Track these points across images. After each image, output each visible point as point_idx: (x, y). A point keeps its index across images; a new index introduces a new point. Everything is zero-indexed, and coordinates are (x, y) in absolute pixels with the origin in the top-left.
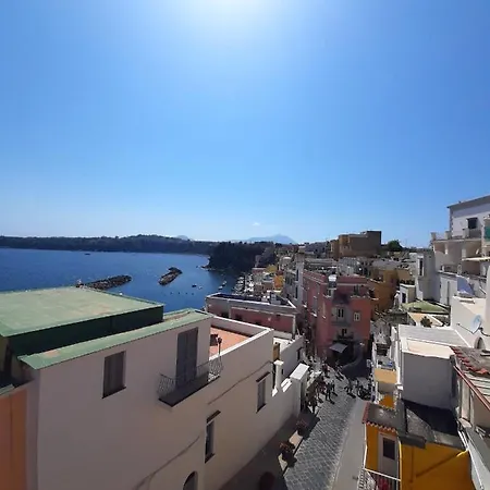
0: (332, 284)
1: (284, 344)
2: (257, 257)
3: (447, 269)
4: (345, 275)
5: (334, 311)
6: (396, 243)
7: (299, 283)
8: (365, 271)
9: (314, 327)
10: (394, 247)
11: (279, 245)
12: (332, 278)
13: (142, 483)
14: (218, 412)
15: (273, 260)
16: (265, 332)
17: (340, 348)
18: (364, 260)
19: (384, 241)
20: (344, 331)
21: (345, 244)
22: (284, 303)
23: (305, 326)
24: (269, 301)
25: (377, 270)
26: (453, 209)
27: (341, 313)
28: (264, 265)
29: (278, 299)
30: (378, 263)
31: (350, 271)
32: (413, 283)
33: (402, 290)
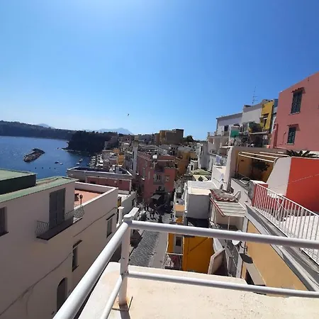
0: (155, 160)
1: (124, 197)
2: (106, 142)
3: (213, 152)
4: (162, 155)
5: (155, 176)
6: (191, 137)
7: (134, 160)
8: (173, 153)
9: (143, 186)
10: (190, 139)
11: (121, 135)
12: (155, 157)
13: (27, 291)
14: (81, 241)
15: (117, 145)
16: (112, 190)
17: (157, 197)
18: (174, 146)
19: (185, 136)
20: (160, 187)
21: (164, 136)
22: (124, 172)
23: (137, 186)
24: (114, 171)
25: (180, 152)
26: (219, 120)
27: (159, 177)
28: (111, 148)
29: (120, 170)
30: (181, 149)
31: (165, 153)
32: (197, 160)
33: (191, 164)
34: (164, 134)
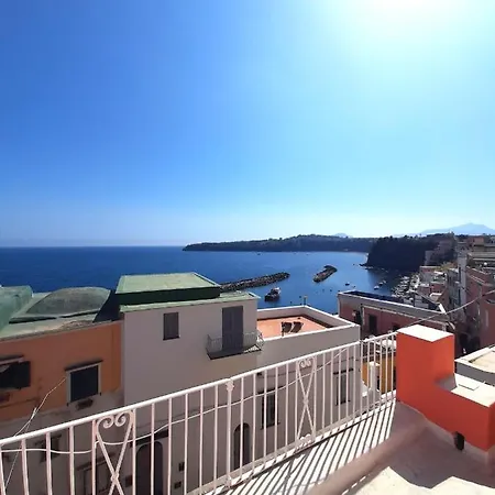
2: (427, 252)
7: (462, 284)
11: (462, 237)
24: (413, 303)
28: (437, 262)
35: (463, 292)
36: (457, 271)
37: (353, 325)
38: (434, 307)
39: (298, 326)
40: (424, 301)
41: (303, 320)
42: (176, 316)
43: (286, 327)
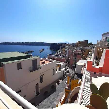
0: (73, 52)
1: (62, 64)
4: (77, 50)
6: (91, 43)
8: (82, 50)
13: (27, 84)
14: (44, 75)
17: (74, 65)
18: (83, 47)
25: (85, 49)
27: (75, 58)
31: (78, 49)
32: (91, 52)
33: (89, 54)
34: (80, 42)
35: (68, 54)
36: (67, 50)
37: (55, 61)
38: (64, 56)
39: (44, 62)
40: (62, 55)
41: (45, 61)
42: (20, 63)
43: (42, 63)
